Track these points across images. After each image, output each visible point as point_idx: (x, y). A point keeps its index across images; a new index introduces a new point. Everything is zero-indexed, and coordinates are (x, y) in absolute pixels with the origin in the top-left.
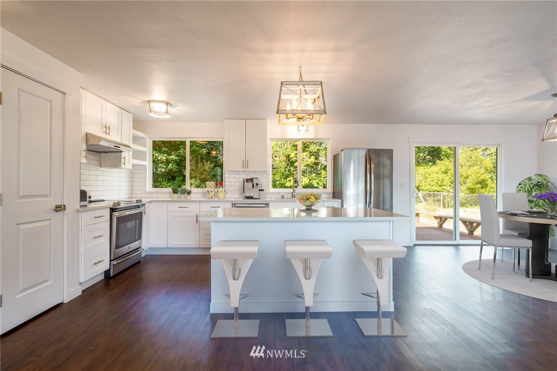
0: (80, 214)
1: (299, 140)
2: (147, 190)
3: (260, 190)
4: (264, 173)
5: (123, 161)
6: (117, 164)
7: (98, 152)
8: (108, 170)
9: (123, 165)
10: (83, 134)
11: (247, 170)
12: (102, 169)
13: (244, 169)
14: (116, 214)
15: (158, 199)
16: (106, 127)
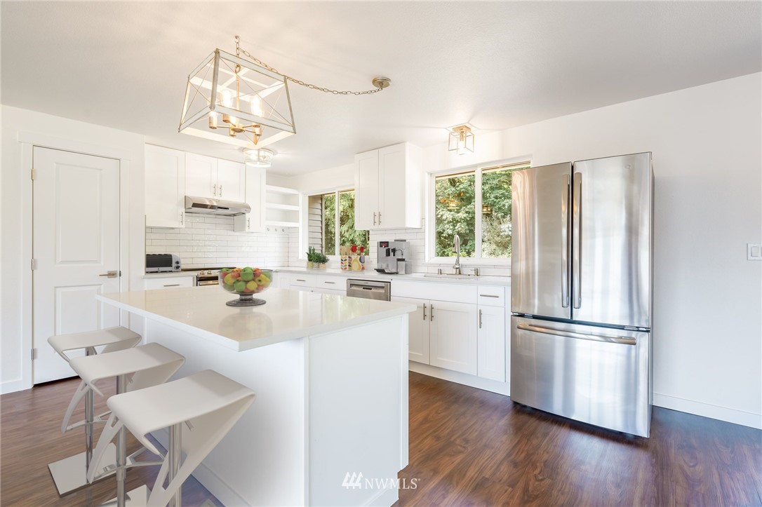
3: (399, 260)
15: (290, 269)
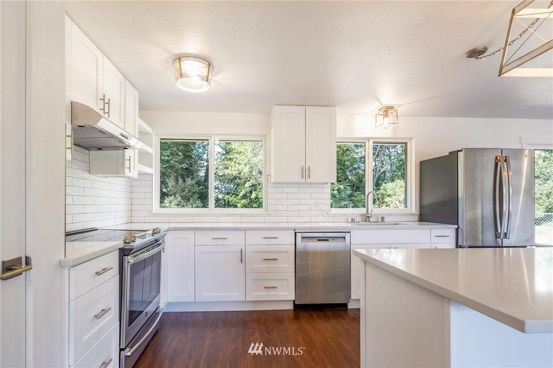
0: (66, 271)
1: (368, 139)
2: (153, 211)
4: (322, 186)
5: (127, 165)
6: (118, 169)
7: (86, 148)
8: (101, 179)
9: (127, 171)
10: (68, 103)
11: (308, 180)
12: (92, 177)
13: (303, 180)
14: (130, 260)
16: (104, 99)
